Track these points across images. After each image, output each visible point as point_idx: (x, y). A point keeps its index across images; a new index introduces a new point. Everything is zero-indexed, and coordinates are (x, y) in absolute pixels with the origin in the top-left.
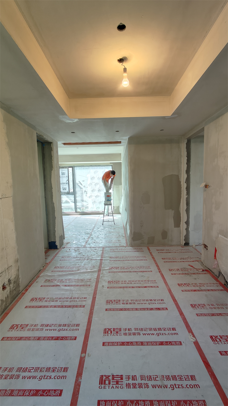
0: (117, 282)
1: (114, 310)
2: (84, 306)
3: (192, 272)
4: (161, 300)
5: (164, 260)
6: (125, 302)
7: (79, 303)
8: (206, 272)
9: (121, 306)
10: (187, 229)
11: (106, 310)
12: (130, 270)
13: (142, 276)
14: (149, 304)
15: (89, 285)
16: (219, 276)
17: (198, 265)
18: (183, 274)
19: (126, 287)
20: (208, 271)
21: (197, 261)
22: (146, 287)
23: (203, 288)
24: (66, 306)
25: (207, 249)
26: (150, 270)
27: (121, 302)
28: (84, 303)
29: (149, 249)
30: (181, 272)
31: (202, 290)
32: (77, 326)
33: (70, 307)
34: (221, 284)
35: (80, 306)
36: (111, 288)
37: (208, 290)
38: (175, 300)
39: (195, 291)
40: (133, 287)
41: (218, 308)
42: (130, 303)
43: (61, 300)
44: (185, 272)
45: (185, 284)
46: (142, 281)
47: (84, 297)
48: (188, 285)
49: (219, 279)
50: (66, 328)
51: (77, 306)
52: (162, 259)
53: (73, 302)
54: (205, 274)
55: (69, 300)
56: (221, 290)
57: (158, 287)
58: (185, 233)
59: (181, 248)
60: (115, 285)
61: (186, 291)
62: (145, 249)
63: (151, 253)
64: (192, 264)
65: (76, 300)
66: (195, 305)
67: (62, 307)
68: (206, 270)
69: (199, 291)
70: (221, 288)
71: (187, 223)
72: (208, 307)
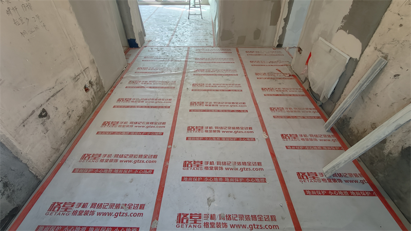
0: (202, 85)
1: (197, 111)
2: (169, 107)
3: (278, 77)
4: (243, 103)
5: (252, 64)
6: (208, 104)
7: (165, 105)
8: (292, 77)
9: (204, 108)
10: (284, 29)
11: (190, 111)
12: (216, 73)
13: (227, 80)
14: (231, 106)
15: (174, 88)
16: (305, 81)
17: (286, 70)
18: (268, 78)
19: (211, 90)
20: (295, 76)
21: (286, 65)
22: (230, 90)
23: (285, 93)
24: (152, 107)
25: (300, 53)
26: (236, 73)
27: (205, 104)
28: (169, 104)
29: (238, 51)
30: (267, 77)
31: (284, 95)
32: (163, 124)
33: (156, 107)
34: (304, 90)
35: (166, 107)
36: (196, 90)
37: (290, 95)
38: (256, 104)
39: (277, 95)
40: (217, 90)
41: (295, 111)
42: (213, 105)
43: (147, 101)
44: (272, 77)
45: (268, 89)
46: (227, 85)
47: (169, 98)
48: (272, 89)
49: (303, 85)
50: (153, 125)
51: (162, 107)
52: (251, 62)
53: (159, 103)
54: (291, 79)
55: (155, 101)
56: (303, 95)
57: (242, 91)
58: (280, 33)
59: (272, 50)
60: (199, 88)
61: (268, 95)
62: (234, 50)
63: (239, 55)
64: (280, 68)
65: (161, 101)
66: (274, 108)
67: (148, 107)
68: (293, 75)
69: (281, 95)
70: (304, 93)
71: (286, 20)
72: (286, 110)
